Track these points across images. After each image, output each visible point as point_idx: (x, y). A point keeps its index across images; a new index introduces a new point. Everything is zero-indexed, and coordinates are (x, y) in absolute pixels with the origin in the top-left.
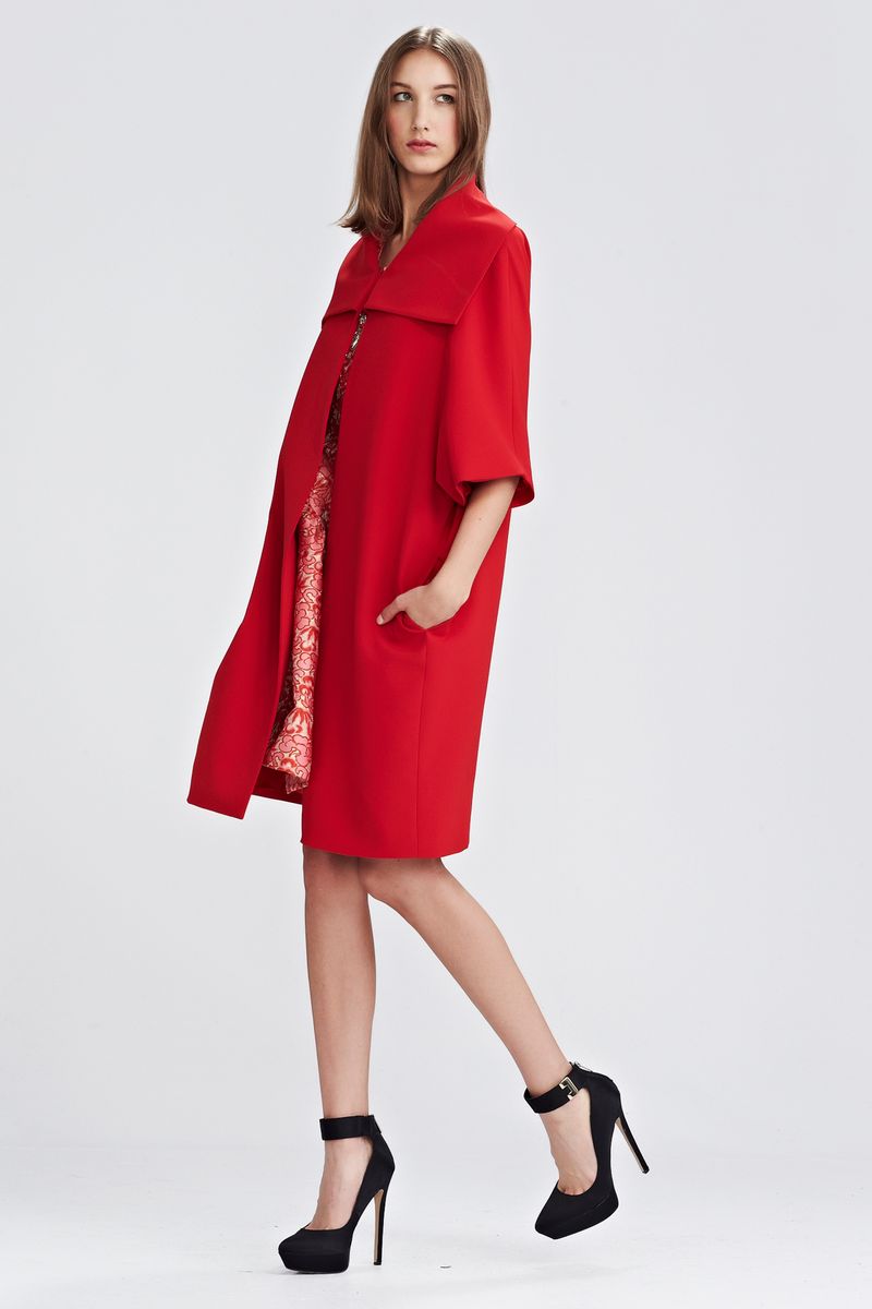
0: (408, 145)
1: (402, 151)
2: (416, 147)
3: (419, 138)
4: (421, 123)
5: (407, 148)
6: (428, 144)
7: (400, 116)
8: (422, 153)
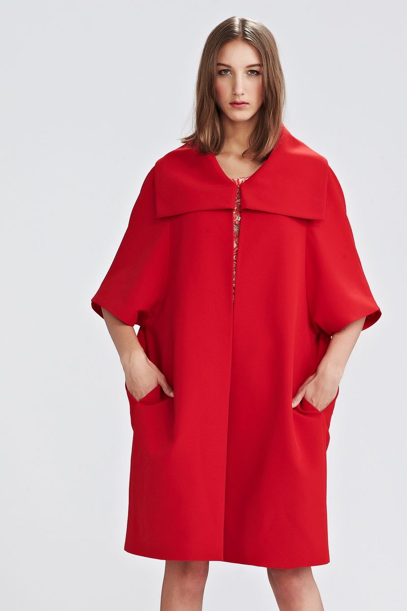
0: (231, 104)
1: (226, 106)
2: (235, 105)
3: (238, 100)
4: (240, 90)
5: (230, 106)
6: (244, 103)
7: (223, 84)
8: (240, 109)
